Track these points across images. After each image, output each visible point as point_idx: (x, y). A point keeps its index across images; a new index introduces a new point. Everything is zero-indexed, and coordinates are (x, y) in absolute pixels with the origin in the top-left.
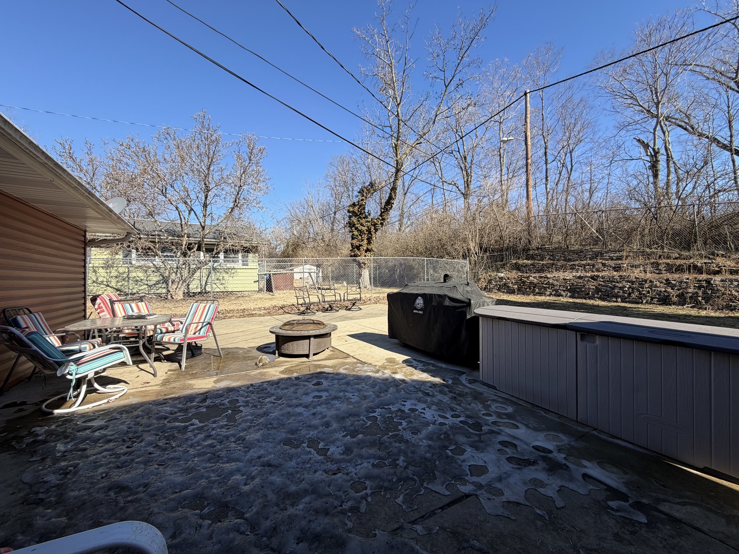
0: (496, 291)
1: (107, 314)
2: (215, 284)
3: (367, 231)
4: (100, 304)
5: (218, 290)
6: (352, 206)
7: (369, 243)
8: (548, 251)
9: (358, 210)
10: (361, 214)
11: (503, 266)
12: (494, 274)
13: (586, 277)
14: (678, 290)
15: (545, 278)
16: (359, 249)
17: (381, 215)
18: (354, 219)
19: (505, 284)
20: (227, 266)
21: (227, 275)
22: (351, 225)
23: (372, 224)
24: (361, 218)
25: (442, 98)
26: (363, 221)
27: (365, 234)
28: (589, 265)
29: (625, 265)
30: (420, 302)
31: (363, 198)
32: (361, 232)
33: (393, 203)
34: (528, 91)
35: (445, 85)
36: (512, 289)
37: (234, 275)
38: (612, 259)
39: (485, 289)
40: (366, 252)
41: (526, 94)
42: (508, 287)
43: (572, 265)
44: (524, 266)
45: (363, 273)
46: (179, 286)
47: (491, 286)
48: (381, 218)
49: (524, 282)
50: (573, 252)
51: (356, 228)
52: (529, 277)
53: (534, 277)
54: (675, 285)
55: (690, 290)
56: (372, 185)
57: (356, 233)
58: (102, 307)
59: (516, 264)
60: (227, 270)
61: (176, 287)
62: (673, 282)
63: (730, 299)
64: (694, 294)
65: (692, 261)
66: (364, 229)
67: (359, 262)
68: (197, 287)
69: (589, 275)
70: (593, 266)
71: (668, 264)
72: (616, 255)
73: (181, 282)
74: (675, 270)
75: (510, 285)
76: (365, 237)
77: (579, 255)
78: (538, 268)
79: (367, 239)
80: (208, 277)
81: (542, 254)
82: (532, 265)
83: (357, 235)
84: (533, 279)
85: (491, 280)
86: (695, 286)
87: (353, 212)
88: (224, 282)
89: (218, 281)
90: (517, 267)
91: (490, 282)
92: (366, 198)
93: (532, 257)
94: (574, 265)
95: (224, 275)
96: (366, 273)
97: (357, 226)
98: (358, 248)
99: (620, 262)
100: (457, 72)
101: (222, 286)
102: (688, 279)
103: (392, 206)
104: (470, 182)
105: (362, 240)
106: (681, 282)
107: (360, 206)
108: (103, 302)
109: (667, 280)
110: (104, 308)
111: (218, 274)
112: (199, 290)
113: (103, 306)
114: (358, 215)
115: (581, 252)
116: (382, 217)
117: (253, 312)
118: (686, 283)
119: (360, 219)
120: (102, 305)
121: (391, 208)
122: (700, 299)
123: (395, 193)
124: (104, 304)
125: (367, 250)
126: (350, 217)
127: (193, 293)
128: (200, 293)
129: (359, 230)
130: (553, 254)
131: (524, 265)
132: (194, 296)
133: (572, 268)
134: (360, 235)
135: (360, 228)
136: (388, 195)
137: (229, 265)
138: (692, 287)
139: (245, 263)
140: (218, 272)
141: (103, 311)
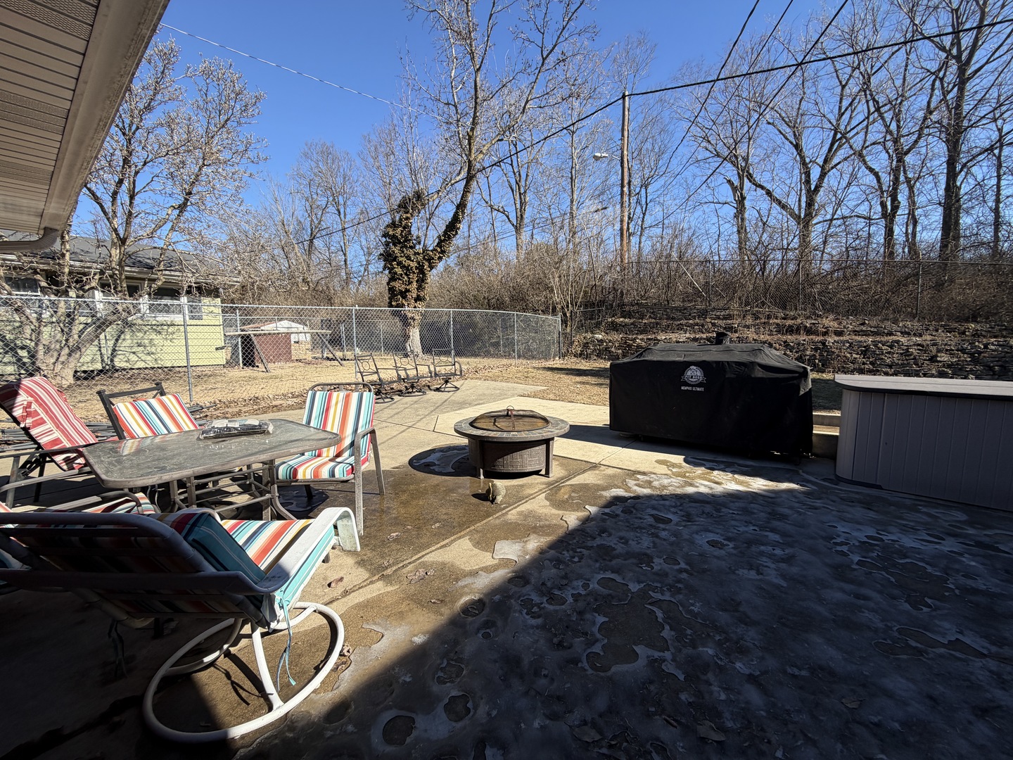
0: (595, 358)
1: (55, 429)
2: (134, 353)
3: (417, 268)
4: (29, 405)
5: (142, 365)
6: (391, 227)
7: (420, 288)
8: (646, 306)
9: (401, 235)
10: (406, 241)
11: (598, 325)
12: (589, 335)
13: (701, 339)
14: (796, 352)
15: (655, 340)
16: (404, 297)
17: (439, 245)
18: (396, 250)
19: (607, 349)
20: (157, 319)
21: (159, 337)
22: (388, 257)
23: (424, 258)
24: (406, 247)
25: (536, 75)
26: (410, 252)
27: (414, 273)
28: (697, 324)
29: (736, 326)
30: (694, 374)
31: (409, 215)
32: (408, 269)
33: (459, 229)
34: (627, 93)
35: (542, 56)
36: (615, 354)
37: (174, 336)
38: (719, 318)
39: (581, 355)
40: (416, 301)
41: (624, 97)
42: (610, 352)
43: (678, 325)
44: (623, 326)
45: (411, 334)
46: (62, 359)
47: (589, 351)
48: (439, 250)
49: (630, 346)
50: (676, 309)
51: (399, 264)
52: (635, 339)
53: (642, 340)
54: (793, 348)
55: (808, 353)
56: (418, 196)
57: (399, 270)
58: (36, 413)
59: (612, 322)
60: (158, 328)
61: (53, 360)
62: (792, 344)
63: (844, 362)
64: (811, 356)
65: (799, 321)
66: (413, 265)
67: (405, 316)
68: (93, 361)
69: (704, 336)
70: (703, 326)
71: (778, 324)
72: (722, 313)
73: (66, 351)
74: (787, 331)
75: (613, 349)
76: (414, 277)
77: (683, 313)
78: (640, 328)
79: (417, 281)
80: (117, 340)
81: (641, 311)
82: (632, 324)
83: (401, 275)
84: (640, 342)
85: (587, 343)
86: (812, 348)
87: (394, 237)
88: (153, 350)
89: (141, 349)
90: (614, 327)
91: (586, 345)
92: (412, 215)
93: (629, 315)
94: (681, 324)
95: (153, 336)
96: (415, 334)
97: (401, 259)
98: (404, 294)
99: (729, 322)
100: (562, 39)
101: (149, 358)
102: (804, 340)
103: (457, 233)
104: (525, 210)
105: (410, 283)
106: (799, 344)
107: (404, 228)
108: (37, 401)
109: (785, 342)
110: (43, 415)
111: (140, 334)
112: (99, 366)
113: (40, 411)
114: (400, 243)
115: (684, 309)
116: (441, 248)
117: (274, 403)
118: (803, 344)
119: (405, 249)
120: (34, 406)
121: (454, 235)
122: (817, 361)
123: (463, 213)
124: (40, 405)
125: (418, 299)
126: (387, 244)
127: (85, 372)
128: (101, 371)
129: (404, 266)
130: (654, 309)
131: (623, 324)
132: (86, 379)
133: (680, 328)
134: (406, 274)
135: (407, 263)
136: (451, 215)
137: (162, 318)
138: (809, 349)
139: (195, 313)
140: (140, 331)
141: (42, 422)
